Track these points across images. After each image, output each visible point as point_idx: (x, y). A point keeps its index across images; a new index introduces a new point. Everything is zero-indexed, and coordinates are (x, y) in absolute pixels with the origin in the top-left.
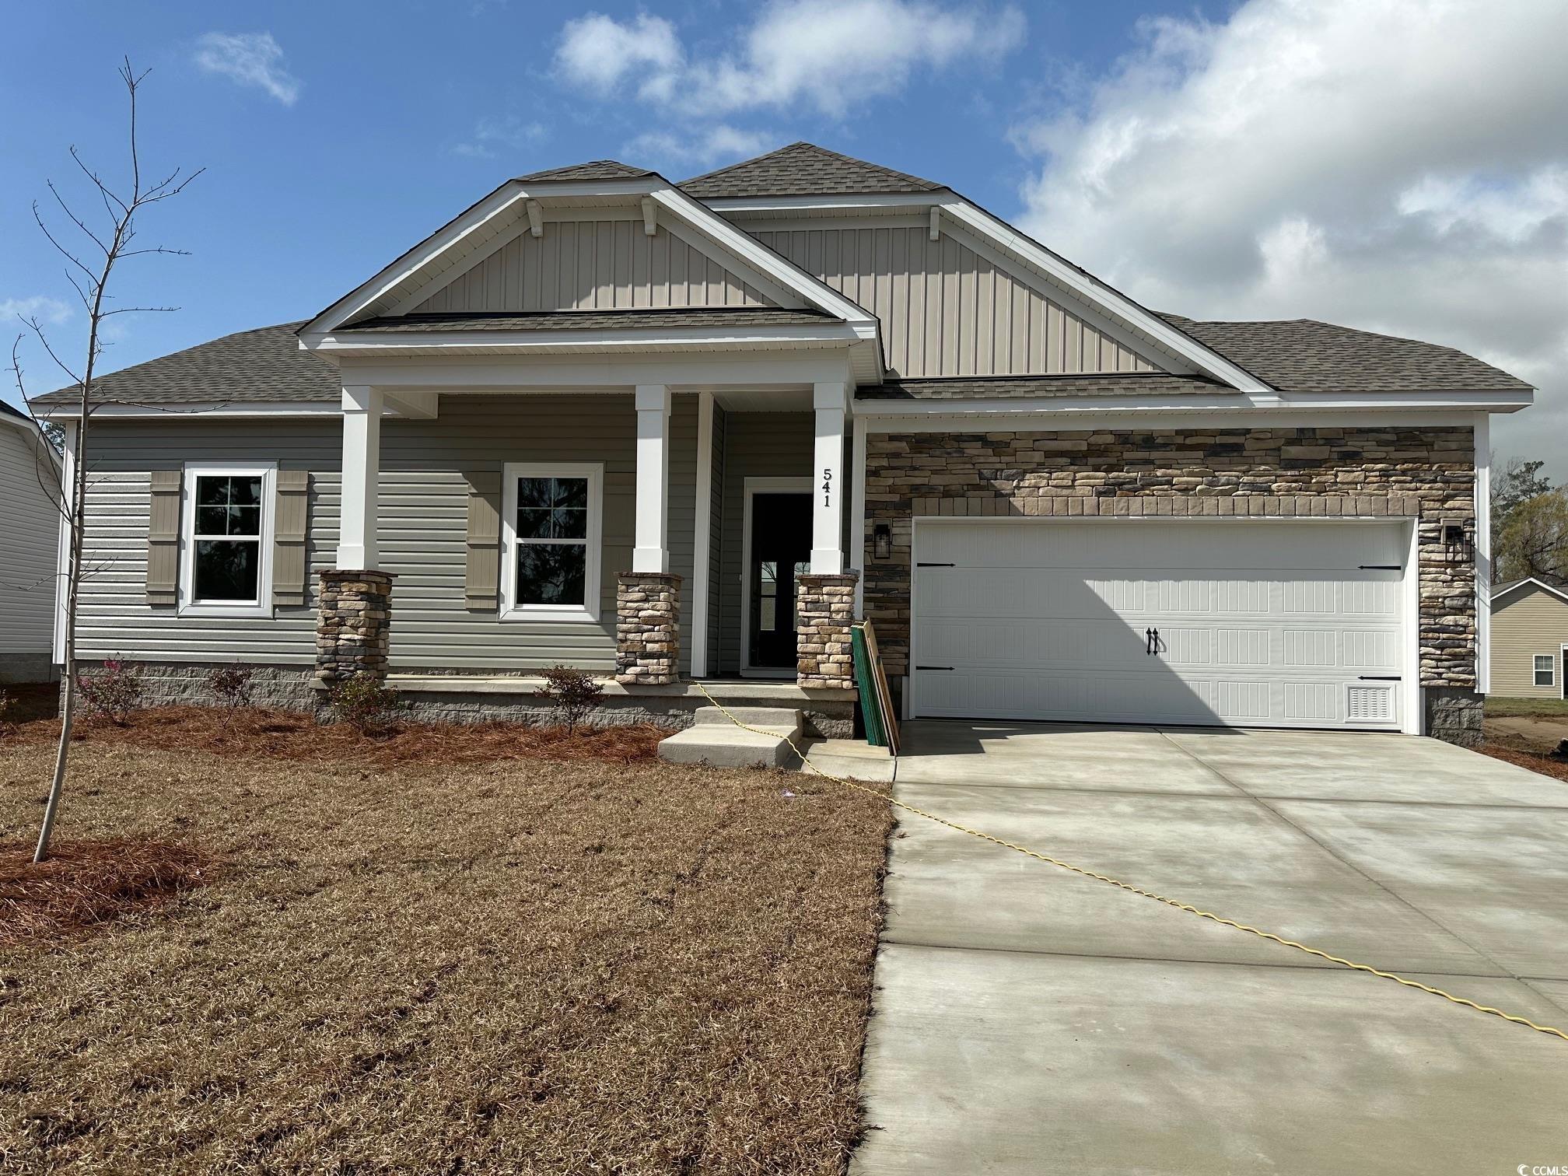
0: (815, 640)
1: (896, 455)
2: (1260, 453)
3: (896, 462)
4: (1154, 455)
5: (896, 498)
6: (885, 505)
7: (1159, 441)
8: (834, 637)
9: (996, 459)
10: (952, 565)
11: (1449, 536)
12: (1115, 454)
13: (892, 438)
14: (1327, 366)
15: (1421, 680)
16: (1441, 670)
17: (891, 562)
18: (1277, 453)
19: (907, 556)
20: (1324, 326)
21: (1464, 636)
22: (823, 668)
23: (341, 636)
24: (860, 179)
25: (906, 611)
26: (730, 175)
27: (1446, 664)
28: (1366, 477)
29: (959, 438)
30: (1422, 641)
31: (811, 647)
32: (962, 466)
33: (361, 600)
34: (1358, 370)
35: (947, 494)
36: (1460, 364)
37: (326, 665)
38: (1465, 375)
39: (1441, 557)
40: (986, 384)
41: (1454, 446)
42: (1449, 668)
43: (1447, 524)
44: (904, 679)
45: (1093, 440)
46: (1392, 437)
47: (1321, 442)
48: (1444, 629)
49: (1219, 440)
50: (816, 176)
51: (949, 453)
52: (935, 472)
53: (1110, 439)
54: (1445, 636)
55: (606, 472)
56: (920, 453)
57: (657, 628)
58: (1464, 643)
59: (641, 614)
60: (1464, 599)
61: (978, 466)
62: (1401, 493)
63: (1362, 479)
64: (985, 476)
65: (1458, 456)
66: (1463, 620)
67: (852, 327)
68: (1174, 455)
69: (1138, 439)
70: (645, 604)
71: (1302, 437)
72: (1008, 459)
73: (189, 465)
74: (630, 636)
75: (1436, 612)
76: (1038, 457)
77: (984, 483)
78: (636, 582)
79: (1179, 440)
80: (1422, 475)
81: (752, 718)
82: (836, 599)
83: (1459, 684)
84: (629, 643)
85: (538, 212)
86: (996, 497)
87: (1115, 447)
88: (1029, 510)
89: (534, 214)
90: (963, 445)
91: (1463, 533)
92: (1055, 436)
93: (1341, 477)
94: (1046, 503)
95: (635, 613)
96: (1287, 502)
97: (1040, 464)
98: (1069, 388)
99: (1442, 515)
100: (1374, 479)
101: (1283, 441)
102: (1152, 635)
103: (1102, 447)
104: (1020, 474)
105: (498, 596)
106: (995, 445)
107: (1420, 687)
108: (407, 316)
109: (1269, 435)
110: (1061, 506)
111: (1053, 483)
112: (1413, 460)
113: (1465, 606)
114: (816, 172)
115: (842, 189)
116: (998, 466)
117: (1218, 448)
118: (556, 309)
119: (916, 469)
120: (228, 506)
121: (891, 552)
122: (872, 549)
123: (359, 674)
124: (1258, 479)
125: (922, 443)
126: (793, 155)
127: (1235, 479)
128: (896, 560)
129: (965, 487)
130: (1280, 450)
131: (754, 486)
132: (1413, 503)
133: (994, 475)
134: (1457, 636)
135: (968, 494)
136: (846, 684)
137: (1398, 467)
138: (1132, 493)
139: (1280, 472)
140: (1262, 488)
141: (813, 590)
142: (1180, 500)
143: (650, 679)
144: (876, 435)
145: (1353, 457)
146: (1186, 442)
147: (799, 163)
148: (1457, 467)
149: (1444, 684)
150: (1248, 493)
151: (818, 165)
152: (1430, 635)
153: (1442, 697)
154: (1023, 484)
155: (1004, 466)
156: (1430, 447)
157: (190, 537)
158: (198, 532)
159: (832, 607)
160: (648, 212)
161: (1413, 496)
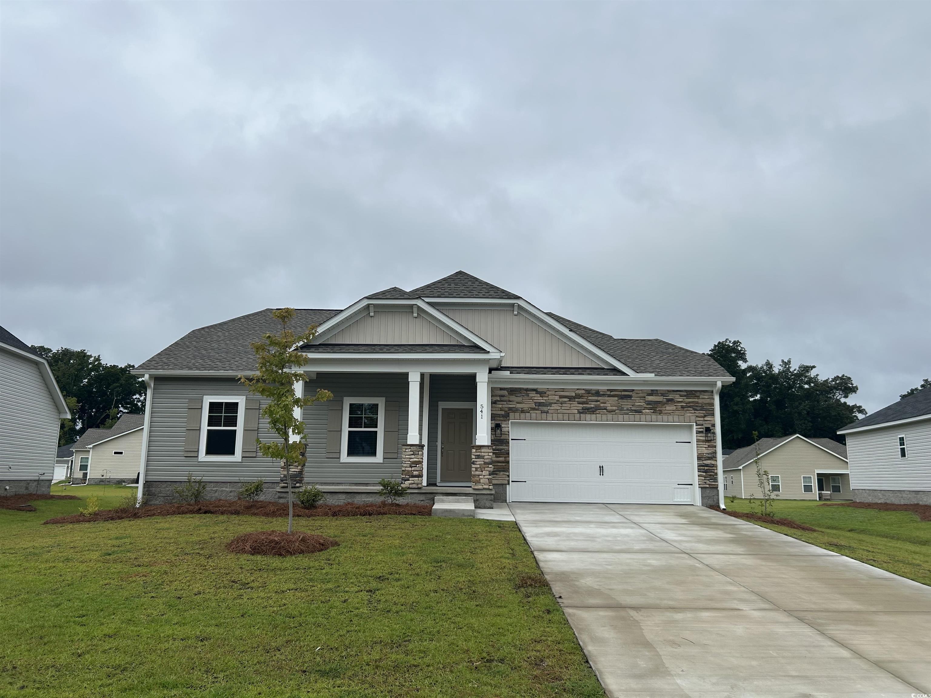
0: (479, 470)
1: (503, 396)
2: (638, 398)
3: (503, 399)
4: (599, 398)
5: (503, 413)
6: (499, 416)
7: (601, 393)
8: (486, 469)
9: (541, 398)
10: (525, 440)
11: (706, 431)
12: (585, 398)
13: (501, 389)
15: (700, 484)
16: (705, 481)
17: (502, 438)
18: (644, 399)
19: (508, 436)
21: (713, 468)
22: (482, 481)
24: (487, 291)
25: (508, 458)
26: (436, 286)
27: (708, 478)
28: (676, 408)
29: (527, 390)
30: (699, 470)
31: (477, 473)
32: (529, 400)
34: (673, 367)
35: (523, 411)
36: (710, 365)
37: (285, 482)
38: (711, 371)
39: (704, 439)
40: (537, 370)
41: (706, 397)
42: (709, 480)
43: (706, 426)
44: (507, 486)
45: (577, 392)
46: (685, 394)
47: (660, 395)
48: (707, 465)
49: (623, 393)
50: (470, 289)
51: (523, 396)
52: (518, 403)
53: (583, 392)
54: (707, 468)
55: (386, 401)
56: (512, 395)
57: (418, 466)
58: (713, 471)
59: (411, 460)
60: (713, 454)
61: (535, 401)
62: (690, 415)
63: (675, 409)
64: (537, 405)
65: (708, 401)
66: (713, 462)
67: (491, 354)
68: (607, 398)
69: (594, 392)
70: (413, 456)
71: (653, 393)
72: (545, 398)
73: (205, 397)
74: (407, 469)
75: (703, 459)
76: (557, 398)
77: (537, 407)
78: (409, 447)
79: (609, 393)
80: (696, 407)
81: (456, 500)
82: (486, 454)
83: (712, 486)
84: (406, 472)
85: (373, 308)
86: (541, 413)
87: (585, 395)
88: (554, 418)
89: (372, 309)
90: (528, 392)
91: (710, 430)
92: (563, 390)
93: (668, 408)
94: (560, 416)
95: (409, 460)
96: (648, 417)
97: (558, 401)
98: (568, 373)
99: (704, 423)
100: (680, 409)
101: (646, 394)
102: (601, 468)
103: (581, 395)
104: (550, 404)
105: (340, 453)
106: (542, 393)
107: (699, 487)
108: (320, 345)
109: (641, 392)
110: (566, 417)
111: (563, 408)
112: (692, 402)
113: (713, 456)
114: (469, 286)
115: (481, 295)
116: (542, 401)
117: (623, 396)
118: (379, 343)
119: (511, 401)
120: (223, 414)
121: (501, 434)
122: (494, 433)
123: (298, 485)
124: (638, 409)
125: (513, 391)
126: (459, 277)
127: (629, 408)
128: (503, 437)
129: (530, 409)
130: (645, 397)
131: (442, 405)
132: (693, 418)
133: (540, 404)
134: (711, 468)
135: (531, 412)
136: (491, 487)
137: (687, 405)
138: (592, 413)
139: (645, 406)
140: (639, 412)
141: (478, 451)
142: (610, 416)
143: (414, 486)
144: (495, 388)
145: (670, 401)
146: (611, 394)
147: (462, 282)
148: (707, 405)
149: (708, 486)
150: (634, 413)
151: (470, 283)
152: (702, 468)
153: (708, 491)
154: (552, 408)
155: (544, 401)
156: (698, 397)
157: (205, 428)
158: (208, 426)
159: (485, 457)
160: (415, 310)
161: (692, 416)
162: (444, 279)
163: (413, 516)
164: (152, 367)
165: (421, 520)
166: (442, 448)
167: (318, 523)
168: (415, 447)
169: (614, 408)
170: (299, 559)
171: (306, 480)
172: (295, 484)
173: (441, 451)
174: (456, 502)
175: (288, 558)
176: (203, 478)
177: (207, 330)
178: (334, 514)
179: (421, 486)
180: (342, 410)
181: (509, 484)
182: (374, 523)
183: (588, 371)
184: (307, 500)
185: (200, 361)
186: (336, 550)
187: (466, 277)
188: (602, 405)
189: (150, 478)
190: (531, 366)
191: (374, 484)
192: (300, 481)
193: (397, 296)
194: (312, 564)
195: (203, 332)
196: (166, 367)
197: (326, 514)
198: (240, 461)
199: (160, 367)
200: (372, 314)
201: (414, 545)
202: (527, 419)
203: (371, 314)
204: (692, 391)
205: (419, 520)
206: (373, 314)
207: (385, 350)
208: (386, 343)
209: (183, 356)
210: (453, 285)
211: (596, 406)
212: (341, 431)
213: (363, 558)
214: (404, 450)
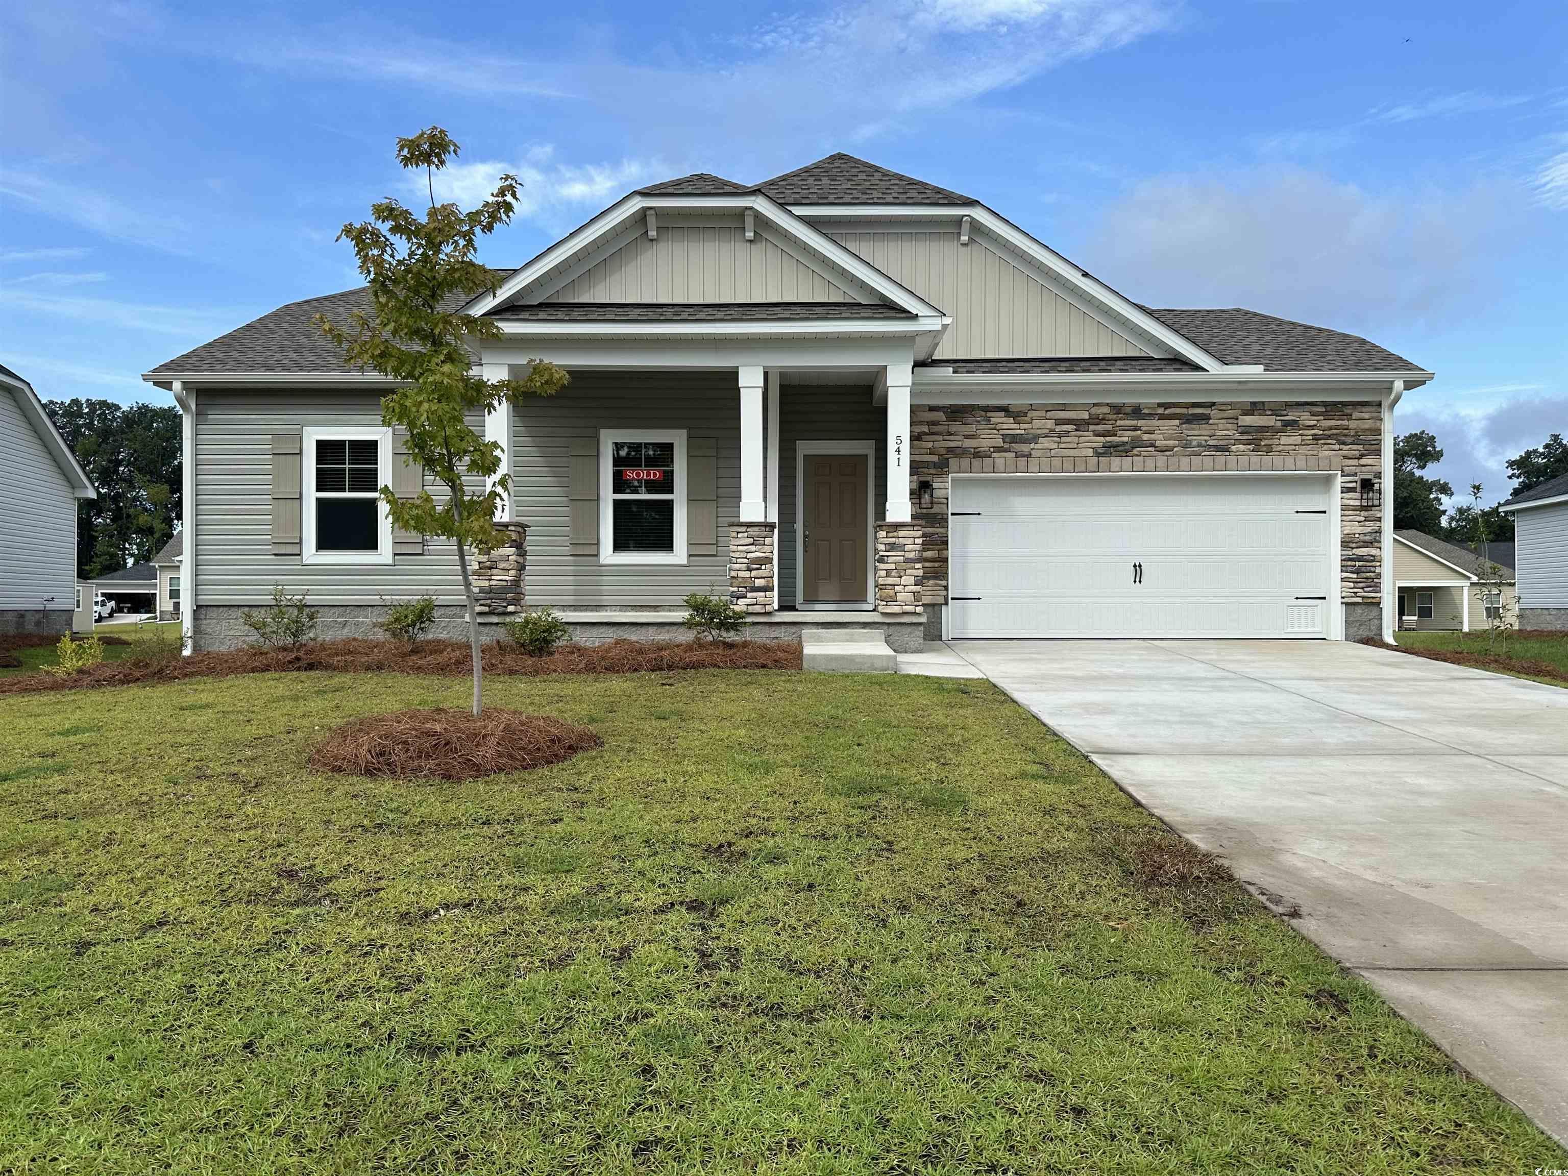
0: (893, 574)
1: (935, 423)
2: (1223, 421)
3: (935, 429)
4: (1140, 423)
5: (935, 458)
6: (927, 464)
7: (1145, 411)
8: (909, 572)
9: (1017, 426)
10: (979, 515)
11: (1363, 486)
12: (1110, 422)
13: (932, 409)
14: (1269, 351)
15: (1343, 598)
16: (1355, 590)
17: (932, 511)
18: (1236, 422)
19: (945, 506)
20: (1255, 314)
21: (1373, 564)
22: (900, 597)
23: (493, 577)
24: (901, 191)
25: (945, 552)
26: (788, 182)
27: (1361, 585)
28: (1302, 440)
29: (987, 409)
30: (1344, 569)
31: (890, 580)
32: (990, 431)
33: (510, 547)
34: (1293, 355)
35: (977, 454)
36: (1368, 351)
37: (482, 602)
38: (1375, 361)
39: (1358, 503)
40: (1009, 364)
41: (1366, 416)
42: (1362, 588)
43: (1362, 477)
44: (944, 607)
45: (1094, 411)
46: (1323, 409)
47: (1270, 413)
48: (1360, 558)
49: (1192, 411)
50: (863, 186)
51: (979, 422)
52: (967, 437)
53: (1106, 410)
54: (1361, 563)
55: (689, 437)
56: (955, 421)
57: (763, 567)
58: (1373, 569)
59: (749, 555)
60: (1374, 535)
61: (1002, 432)
62: (1328, 453)
63: (1299, 442)
64: (1007, 440)
65: (1368, 425)
66: (1373, 551)
67: (922, 321)
68: (1156, 422)
69: (1129, 410)
70: (753, 548)
71: (1254, 408)
72: (1026, 426)
73: (307, 430)
74: (741, 574)
75: (1354, 545)
76: (1050, 424)
77: (1006, 446)
78: (743, 529)
79: (1160, 411)
80: (1343, 438)
81: (848, 637)
82: (910, 541)
83: (1369, 601)
84: (740, 580)
85: (654, 219)
86: (1016, 457)
87: (1110, 417)
88: (1043, 468)
89: (652, 221)
90: (989, 414)
91: (1373, 485)
92: (1064, 407)
93: (1284, 440)
94: (1057, 462)
95: (744, 555)
96: (1243, 460)
97: (1051, 430)
98: (1075, 368)
99: (1358, 470)
100: (1309, 442)
101: (1240, 412)
102: (1138, 568)
103: (1101, 417)
104: (1035, 439)
105: (598, 544)
106: (1016, 415)
107: (1342, 603)
108: (541, 305)
109: (1230, 407)
110: (1068, 464)
111: (1062, 446)
112: (1337, 427)
113: (1374, 540)
114: (862, 182)
115: (890, 199)
116: (1018, 432)
117: (1190, 418)
118: (670, 302)
119: (951, 434)
120: (347, 466)
121: (932, 503)
122: (917, 501)
123: (511, 608)
124: (1221, 443)
125: (957, 413)
126: (836, 165)
127: (1203, 442)
128: (936, 510)
129: (992, 450)
130: (1237, 419)
131: (805, 448)
132: (1337, 461)
133: (1014, 439)
134: (1368, 564)
135: (994, 455)
136: (919, 609)
137: (1326, 432)
138: (1124, 454)
139: (1237, 436)
140: (1224, 449)
141: (891, 534)
142: (1161, 459)
143: (758, 609)
144: (918, 406)
145: (1292, 425)
146: (1166, 411)
147: (845, 173)
148: (1369, 433)
149: (1359, 600)
150: (1214, 453)
151: (862, 176)
152: (1349, 563)
153: (1359, 610)
154: (1037, 446)
155: (1023, 432)
156: (1349, 417)
157: (311, 495)
158: (318, 490)
159: (907, 548)
160: (749, 221)
161: (1337, 455)
162: (807, 170)
163: (763, 671)
164: (189, 366)
165: (783, 678)
166: (805, 537)
167: (555, 688)
168: (756, 529)
169: (1171, 443)
170: (496, 788)
171: (528, 599)
172: (506, 607)
173: (804, 542)
174: (848, 641)
175: (466, 788)
176: (307, 597)
177: (315, 304)
178: (591, 668)
179: (771, 610)
180: (598, 456)
181: (947, 604)
182: (679, 687)
183: (1119, 364)
184: (531, 640)
185: (294, 356)
186: (594, 758)
187: (853, 165)
188: (1146, 437)
189: (205, 599)
190: (997, 357)
191: (672, 607)
192: (517, 601)
193: (709, 189)
194: (528, 806)
195: (306, 307)
196: (219, 367)
197: (572, 669)
198: (390, 562)
199: (206, 367)
200: (652, 233)
201: (786, 740)
202: (985, 470)
203: (650, 233)
204: (1335, 404)
205: (779, 681)
206: (655, 233)
207: (685, 316)
208: (686, 302)
209: (258, 348)
210: (826, 181)
211: (1133, 439)
212: (598, 500)
213: (665, 781)
214: (734, 534)
